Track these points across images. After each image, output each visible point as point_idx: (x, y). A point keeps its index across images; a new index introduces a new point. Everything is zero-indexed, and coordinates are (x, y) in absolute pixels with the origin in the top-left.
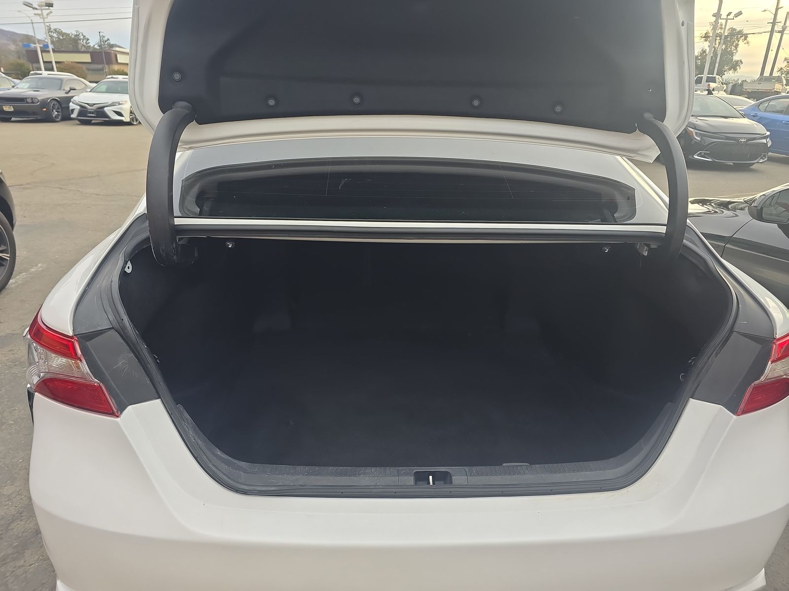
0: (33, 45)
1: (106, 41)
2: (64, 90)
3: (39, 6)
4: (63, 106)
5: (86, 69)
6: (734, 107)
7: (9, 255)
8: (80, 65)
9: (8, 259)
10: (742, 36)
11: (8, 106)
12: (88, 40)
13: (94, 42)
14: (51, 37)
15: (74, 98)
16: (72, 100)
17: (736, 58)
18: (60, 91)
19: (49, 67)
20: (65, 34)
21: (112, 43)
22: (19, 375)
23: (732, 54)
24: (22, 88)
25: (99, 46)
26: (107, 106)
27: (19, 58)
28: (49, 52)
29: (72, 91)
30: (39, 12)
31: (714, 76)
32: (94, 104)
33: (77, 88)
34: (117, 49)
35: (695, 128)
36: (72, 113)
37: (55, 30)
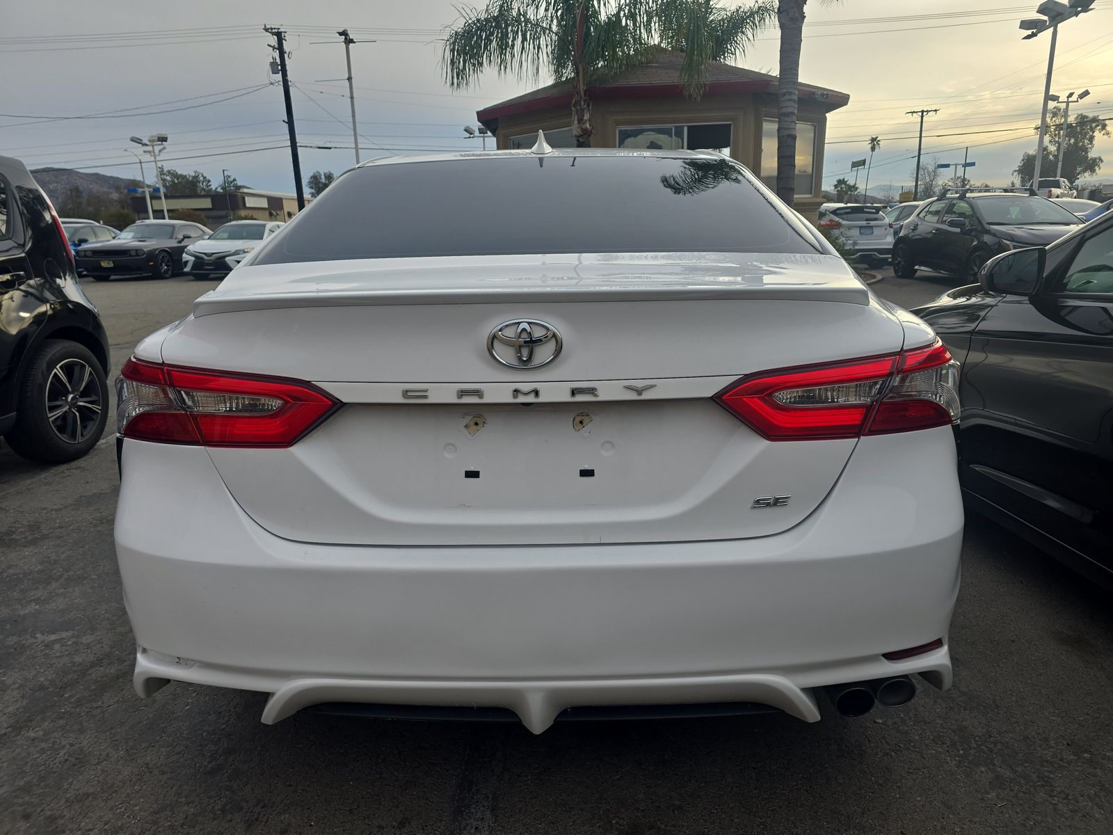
0: (140, 190)
1: (231, 182)
2: (176, 238)
3: (150, 141)
4: (175, 258)
5: (205, 217)
6: (1076, 214)
7: (100, 408)
8: (197, 212)
9: (100, 412)
10: (1098, 126)
11: (107, 262)
12: (209, 181)
13: (216, 184)
14: (164, 180)
15: (188, 248)
16: (186, 250)
17: (1091, 155)
18: (171, 240)
19: (159, 214)
20: (181, 175)
21: (239, 184)
22: (106, 532)
23: (1086, 150)
24: (125, 239)
25: (223, 188)
26: (229, 256)
27: (123, 207)
28: (160, 198)
29: (186, 239)
30: (150, 148)
31: (1057, 179)
32: (213, 254)
33: (192, 236)
34: (246, 190)
35: (1012, 240)
36: (185, 267)
37: (169, 172)
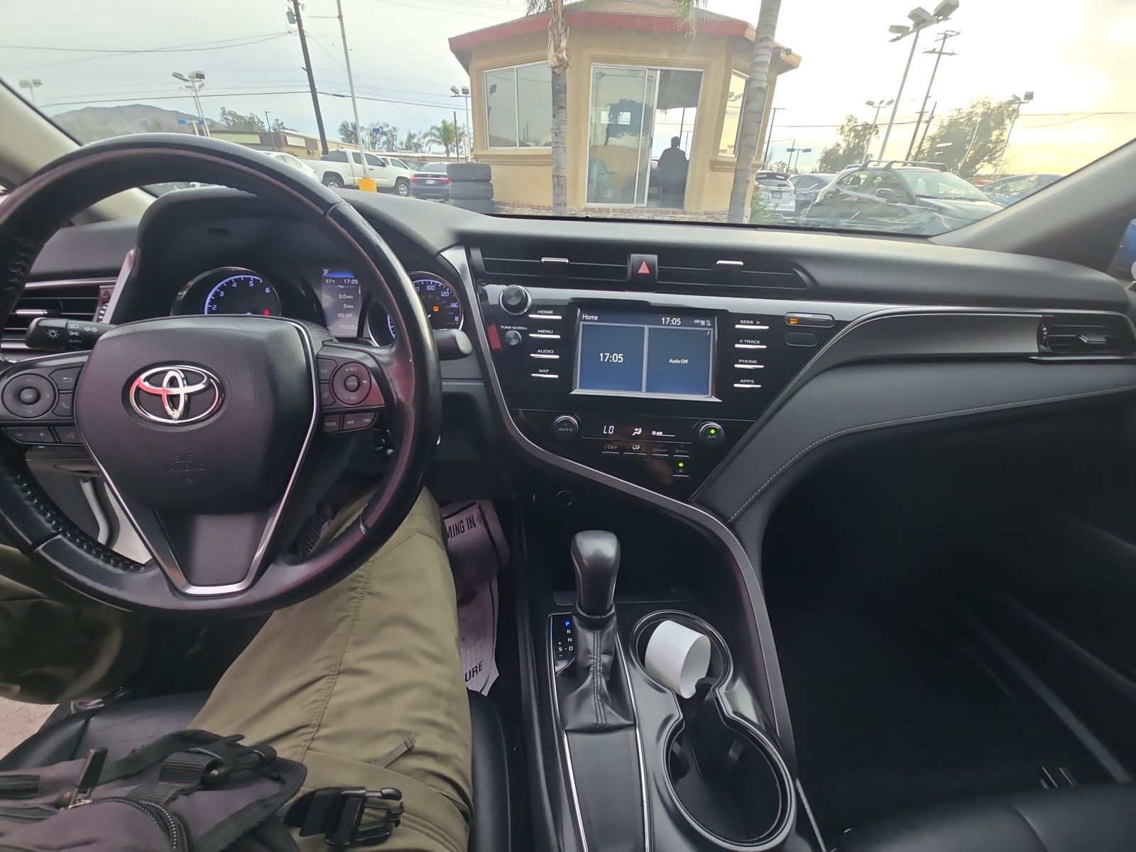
1: (280, 125)
3: (190, 77)
12: (263, 123)
13: (268, 126)
14: (227, 119)
20: (240, 116)
21: (284, 126)
30: (190, 84)
34: (288, 132)
37: (230, 112)
